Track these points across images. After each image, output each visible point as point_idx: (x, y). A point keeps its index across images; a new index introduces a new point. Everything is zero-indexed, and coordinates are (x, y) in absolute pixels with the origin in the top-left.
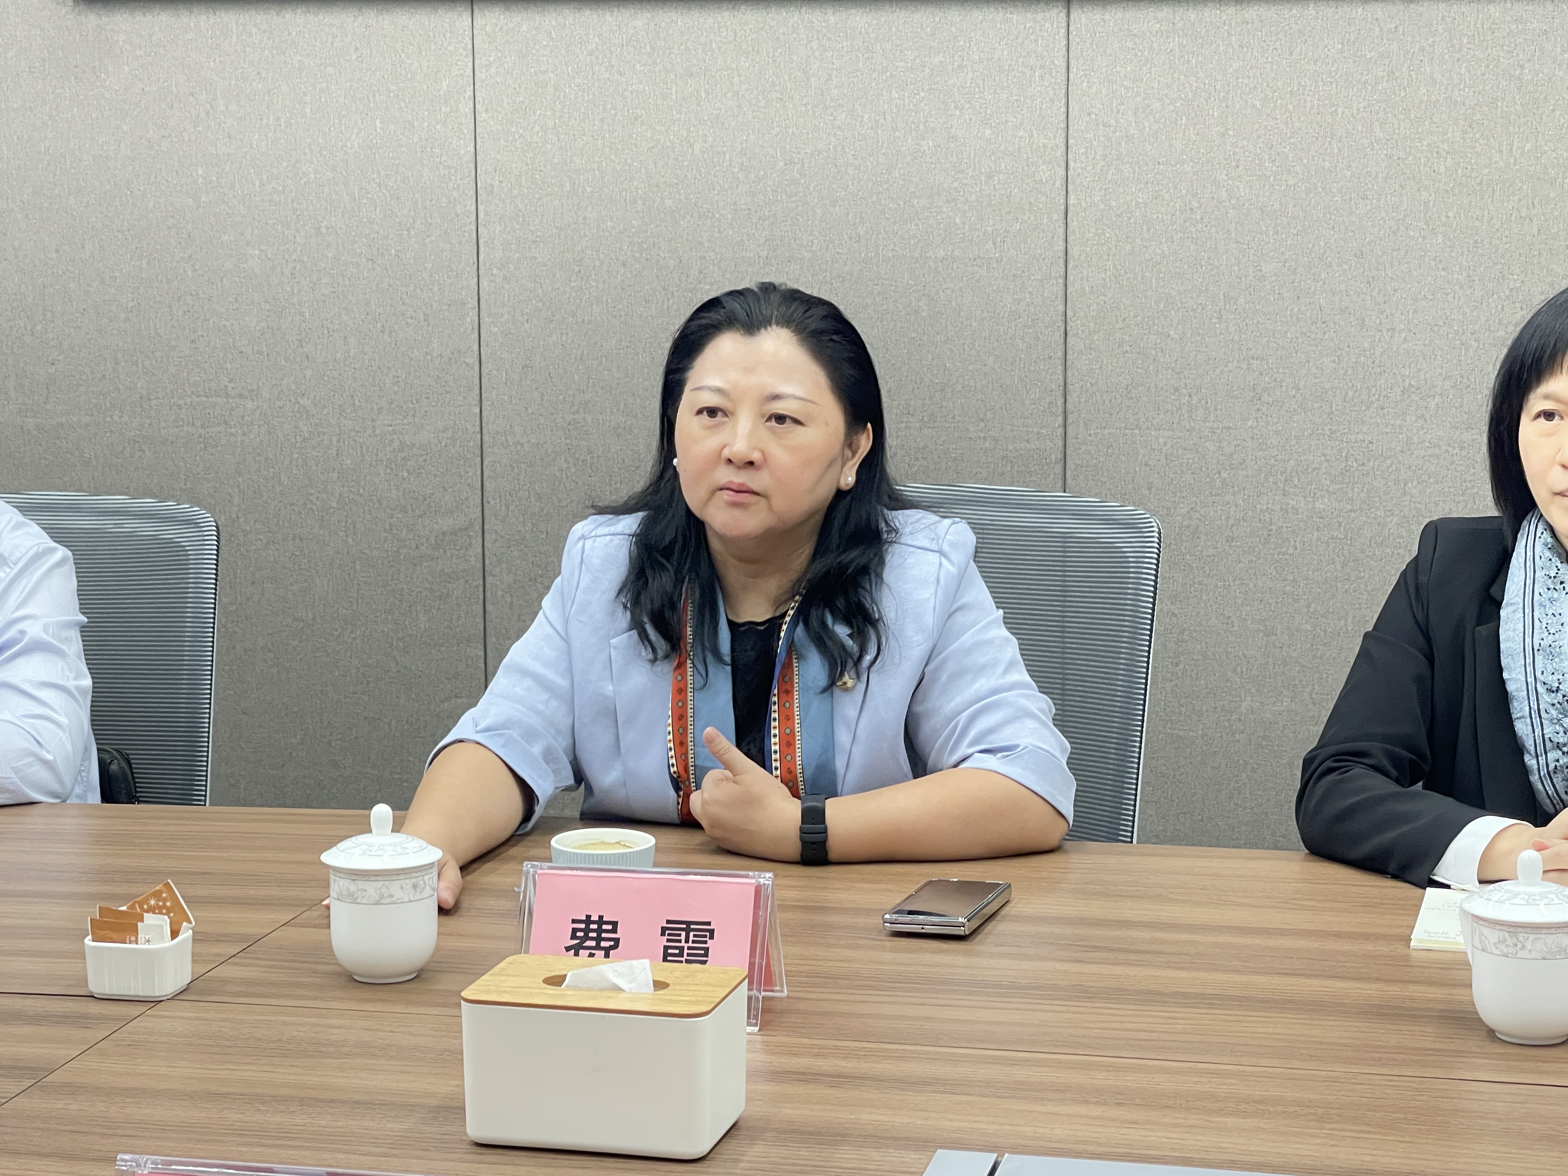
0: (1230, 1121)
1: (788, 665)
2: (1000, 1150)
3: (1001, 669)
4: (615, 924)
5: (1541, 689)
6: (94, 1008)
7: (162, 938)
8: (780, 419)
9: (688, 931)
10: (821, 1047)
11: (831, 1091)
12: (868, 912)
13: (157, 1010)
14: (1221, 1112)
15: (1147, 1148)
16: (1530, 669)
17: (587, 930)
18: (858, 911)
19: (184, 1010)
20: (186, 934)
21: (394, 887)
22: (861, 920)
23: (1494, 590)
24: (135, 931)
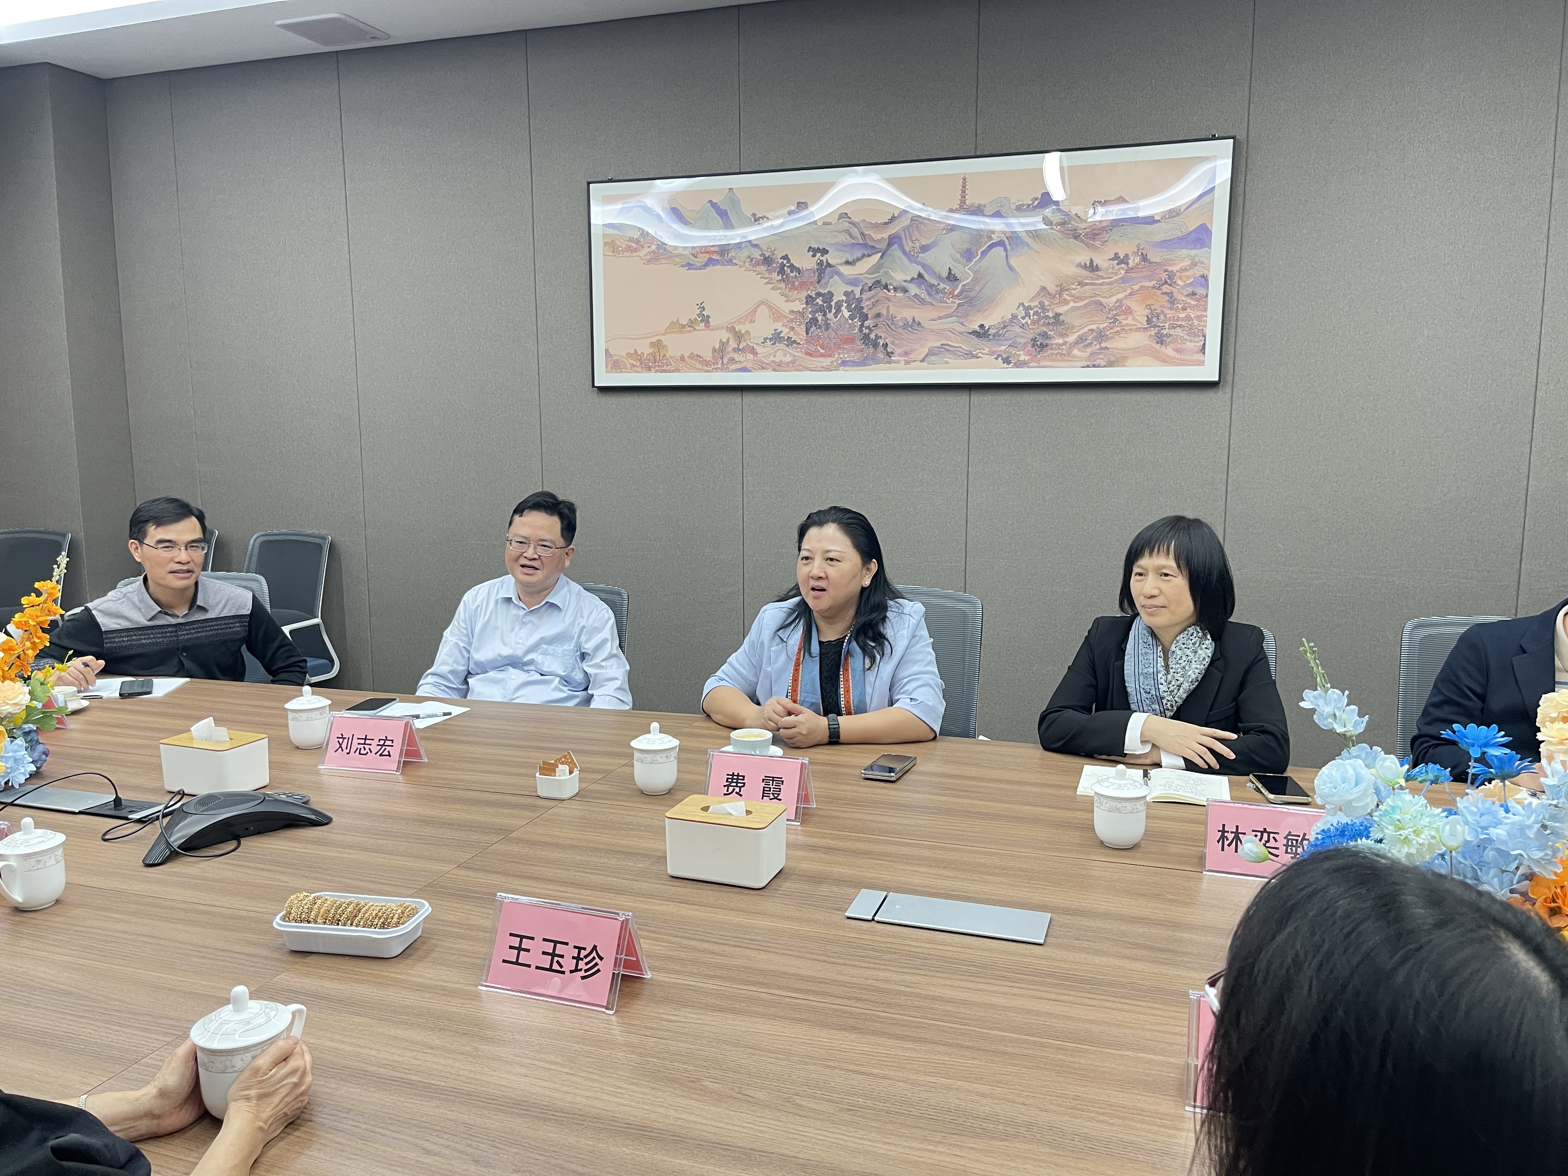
0: (989, 878)
1: (846, 659)
2: (888, 889)
3: (925, 663)
4: (744, 777)
5: (1142, 691)
6: (540, 802)
7: (564, 774)
8: (832, 559)
9: (773, 781)
10: (825, 833)
11: (824, 856)
12: (857, 767)
13: (563, 804)
14: (987, 874)
15: (952, 891)
16: (1137, 682)
17: (733, 779)
18: (852, 767)
19: (575, 805)
20: (576, 772)
21: (658, 757)
22: (853, 771)
23: (1123, 646)
24: (555, 772)
